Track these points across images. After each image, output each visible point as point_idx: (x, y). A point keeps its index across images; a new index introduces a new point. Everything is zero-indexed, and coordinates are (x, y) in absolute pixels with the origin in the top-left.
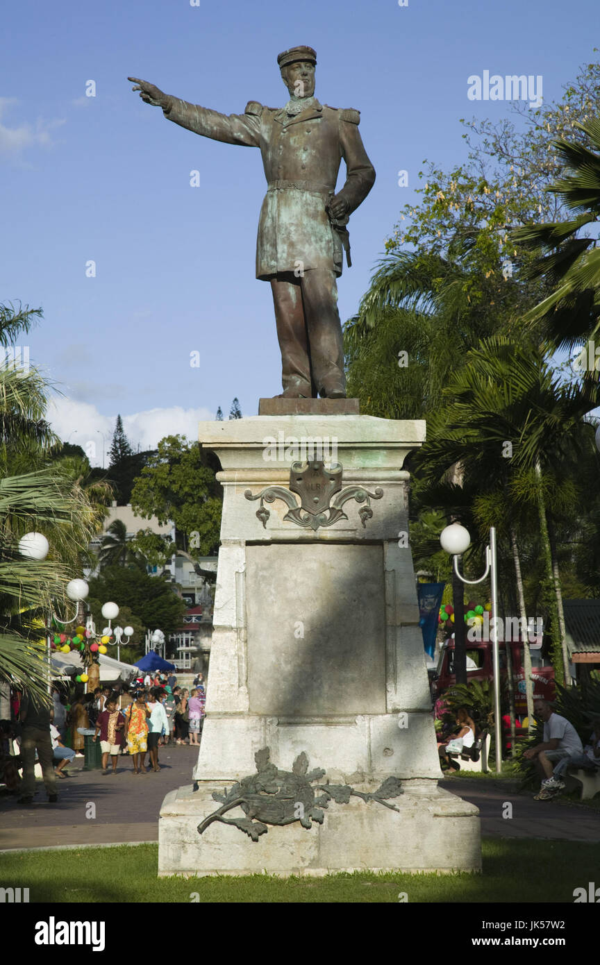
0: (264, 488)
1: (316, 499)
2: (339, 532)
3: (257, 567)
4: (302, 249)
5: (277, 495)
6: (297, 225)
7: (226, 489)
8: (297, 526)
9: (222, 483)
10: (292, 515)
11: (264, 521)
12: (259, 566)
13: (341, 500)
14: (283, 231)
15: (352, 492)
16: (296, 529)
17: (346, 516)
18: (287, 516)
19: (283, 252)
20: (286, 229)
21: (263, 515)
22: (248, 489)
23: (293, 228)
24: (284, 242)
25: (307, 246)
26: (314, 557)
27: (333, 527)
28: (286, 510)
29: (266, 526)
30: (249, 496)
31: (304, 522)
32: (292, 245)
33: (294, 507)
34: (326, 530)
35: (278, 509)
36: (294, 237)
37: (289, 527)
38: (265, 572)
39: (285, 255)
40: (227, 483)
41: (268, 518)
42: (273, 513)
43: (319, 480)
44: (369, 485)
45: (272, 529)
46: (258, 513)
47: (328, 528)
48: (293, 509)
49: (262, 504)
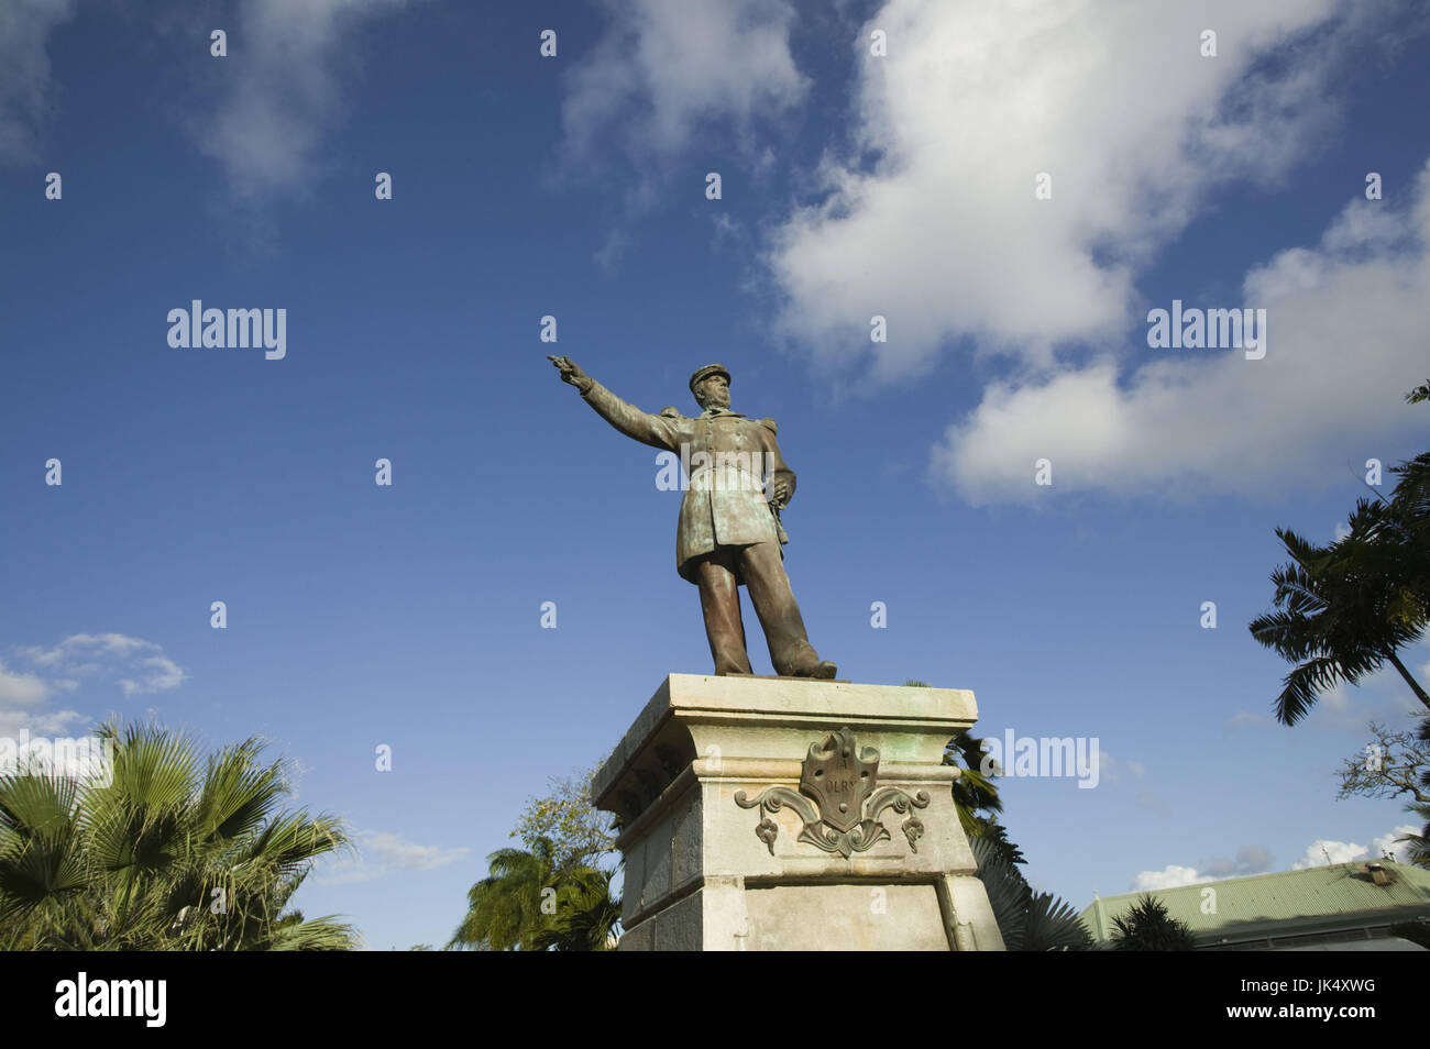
0: (765, 789)
1: (843, 805)
2: (881, 861)
3: (758, 927)
4: (746, 522)
5: (784, 800)
6: (738, 499)
7: (706, 790)
8: (820, 852)
9: (700, 779)
10: (809, 833)
11: (769, 842)
12: (761, 925)
13: (876, 808)
14: (721, 505)
15: (889, 797)
16: (819, 857)
17: (887, 833)
18: (804, 833)
19: (723, 525)
20: (725, 502)
21: (767, 833)
22: (738, 789)
23: (733, 502)
24: (723, 515)
25: (751, 520)
26: (842, 908)
27: (871, 852)
28: (800, 826)
29: (775, 850)
30: (742, 803)
31: (828, 844)
32: (733, 518)
33: (812, 819)
34: (862, 858)
35: (788, 823)
36: (735, 510)
37: (807, 853)
38: (770, 935)
39: (725, 528)
40: (708, 779)
41: (775, 837)
42: (782, 829)
43: (846, 775)
44: (908, 786)
45: (784, 857)
46: (759, 831)
47: (864, 854)
48: (810, 822)
49: (762, 815)
